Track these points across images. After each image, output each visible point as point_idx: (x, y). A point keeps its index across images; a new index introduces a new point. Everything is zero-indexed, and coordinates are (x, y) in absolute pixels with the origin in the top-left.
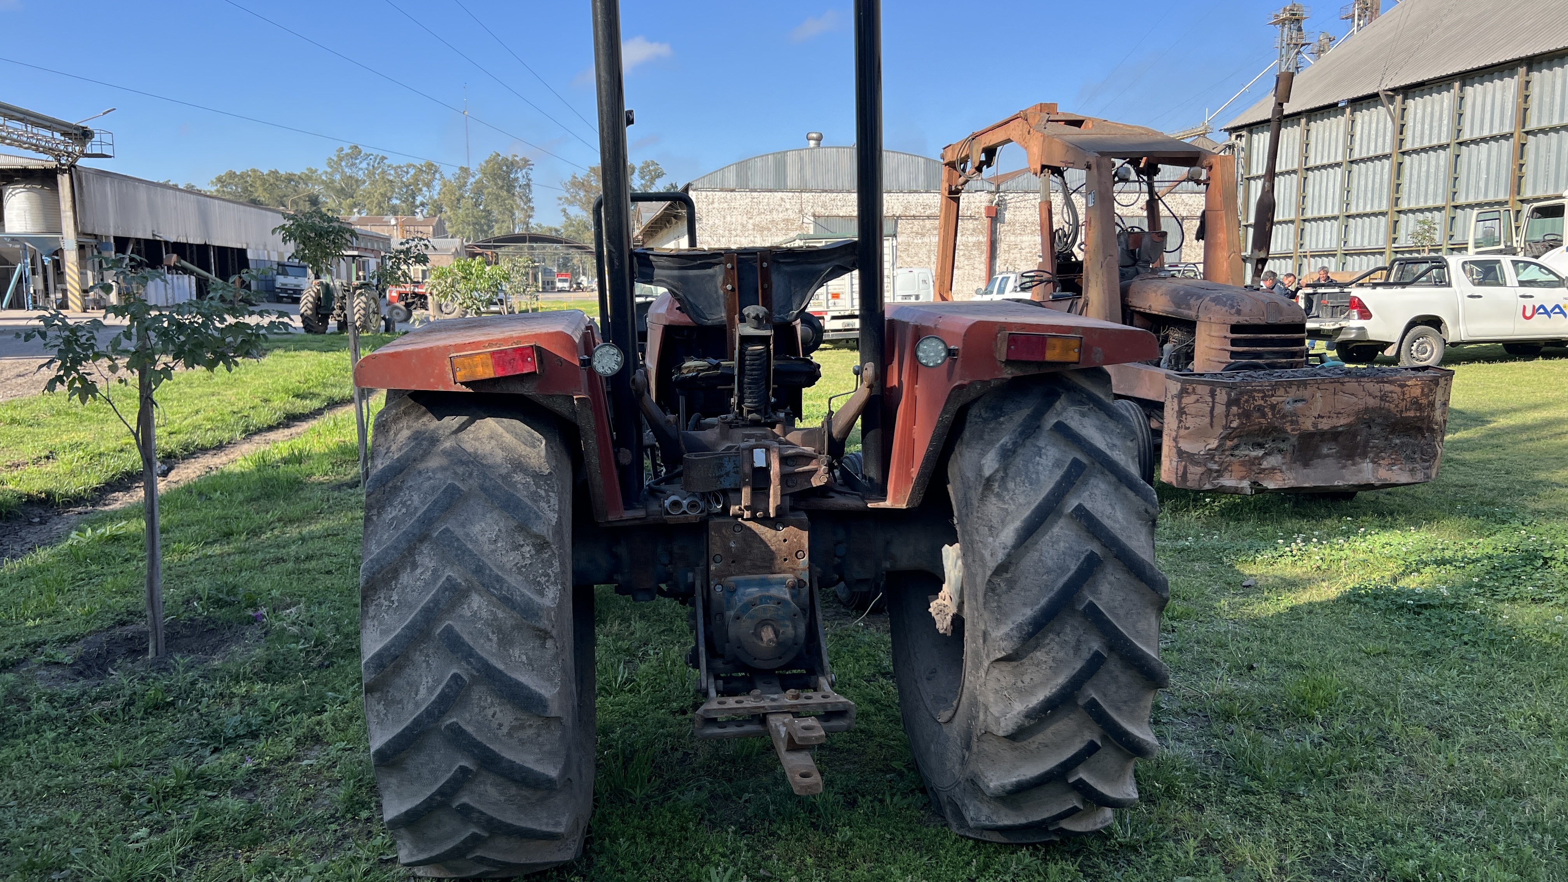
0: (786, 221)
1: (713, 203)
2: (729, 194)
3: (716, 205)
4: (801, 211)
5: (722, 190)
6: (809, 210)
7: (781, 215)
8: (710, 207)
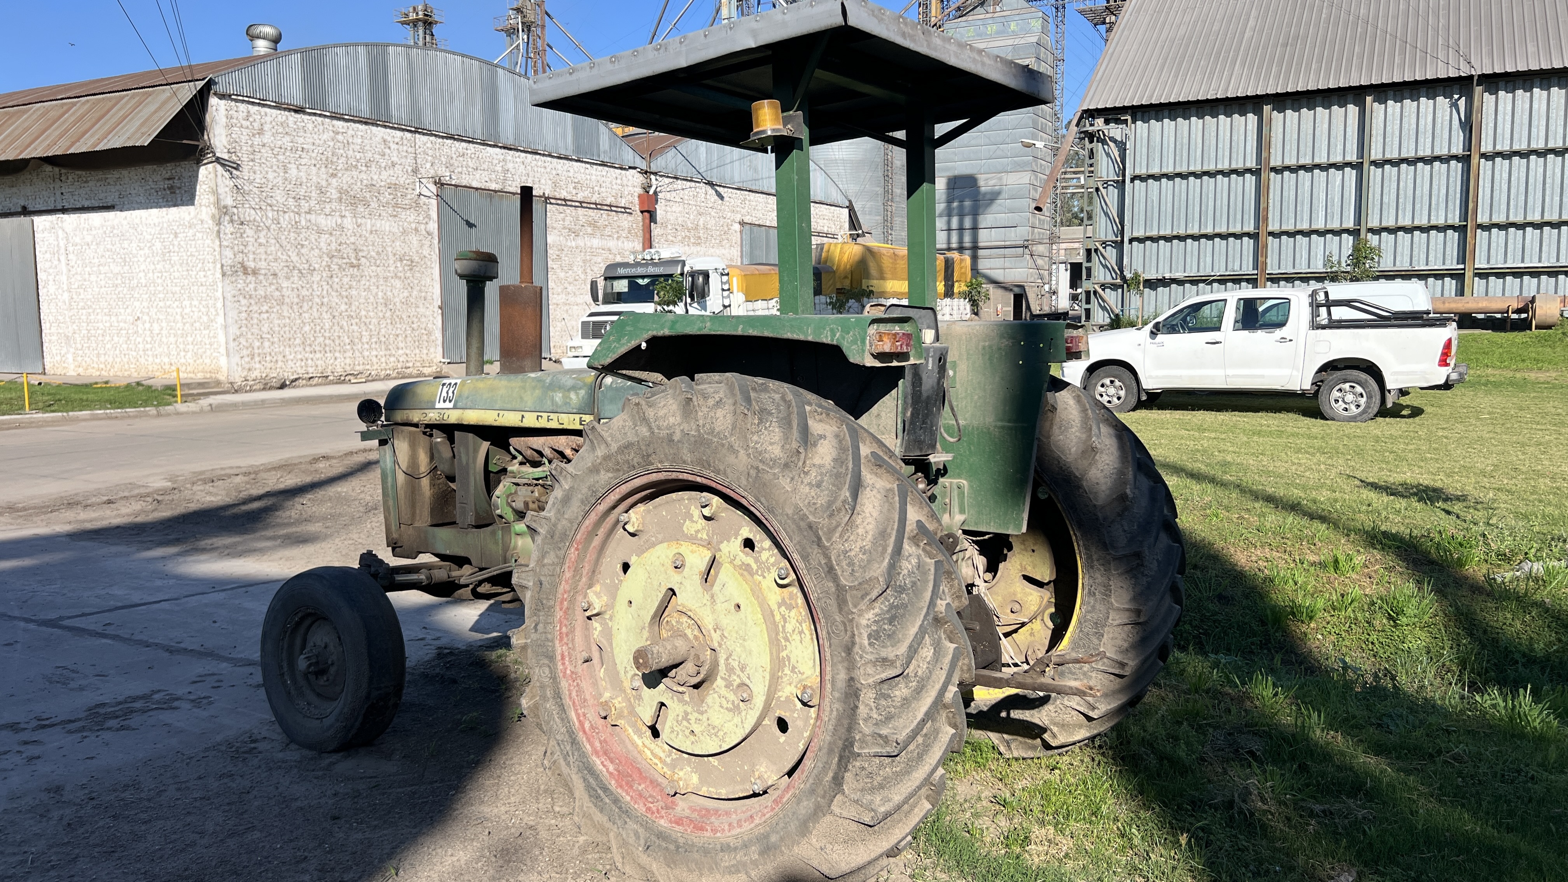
0: (393, 187)
1: (261, 132)
2: (292, 117)
3: (267, 138)
4: (415, 171)
5: (279, 106)
6: (427, 170)
7: (385, 175)
8: (257, 140)
